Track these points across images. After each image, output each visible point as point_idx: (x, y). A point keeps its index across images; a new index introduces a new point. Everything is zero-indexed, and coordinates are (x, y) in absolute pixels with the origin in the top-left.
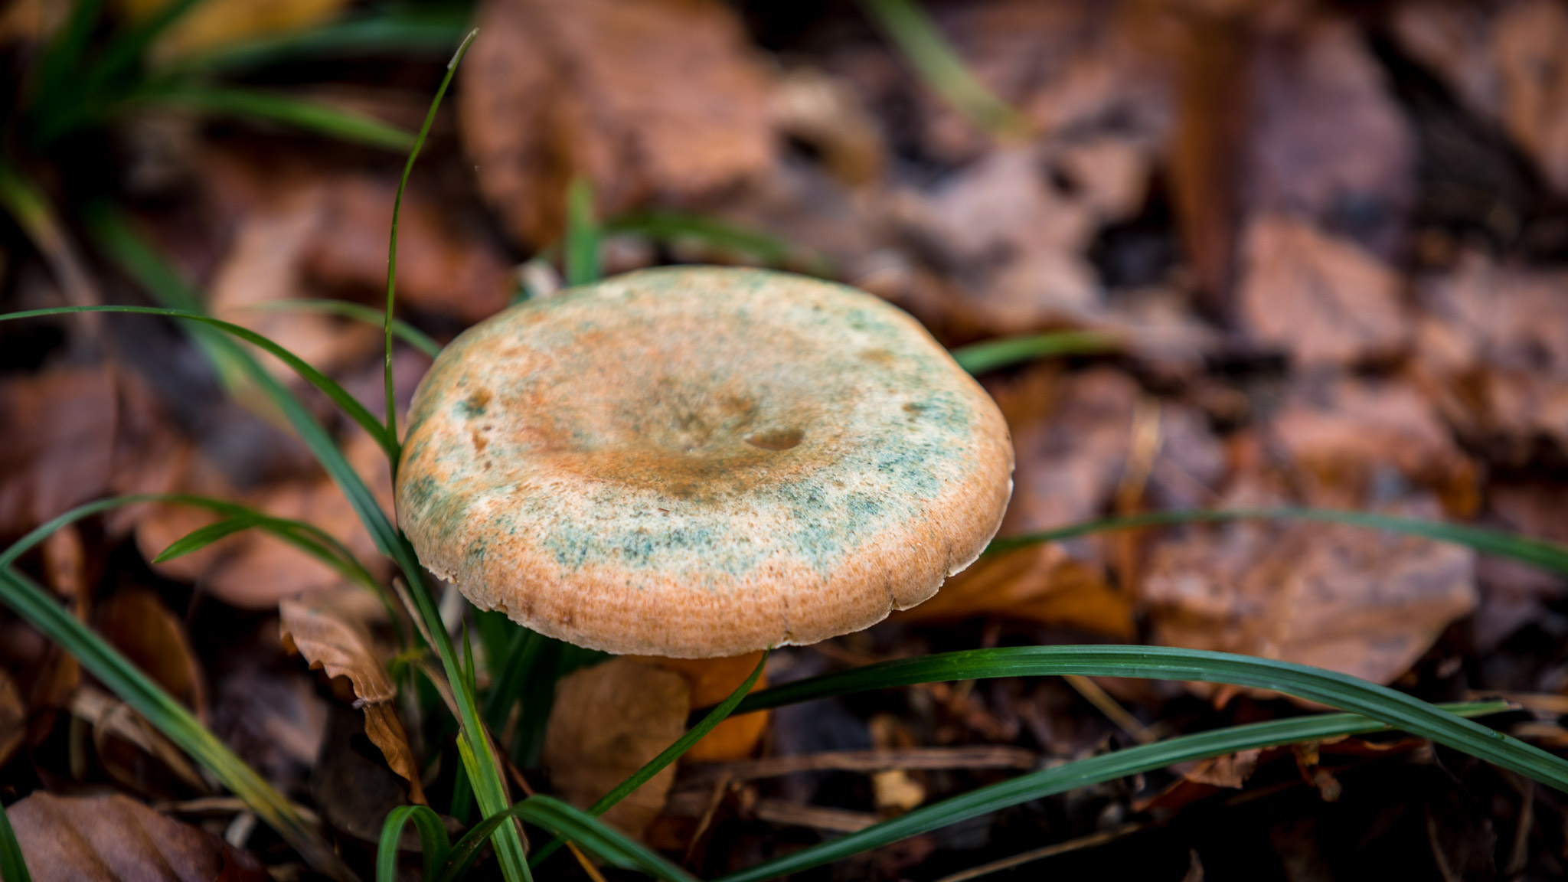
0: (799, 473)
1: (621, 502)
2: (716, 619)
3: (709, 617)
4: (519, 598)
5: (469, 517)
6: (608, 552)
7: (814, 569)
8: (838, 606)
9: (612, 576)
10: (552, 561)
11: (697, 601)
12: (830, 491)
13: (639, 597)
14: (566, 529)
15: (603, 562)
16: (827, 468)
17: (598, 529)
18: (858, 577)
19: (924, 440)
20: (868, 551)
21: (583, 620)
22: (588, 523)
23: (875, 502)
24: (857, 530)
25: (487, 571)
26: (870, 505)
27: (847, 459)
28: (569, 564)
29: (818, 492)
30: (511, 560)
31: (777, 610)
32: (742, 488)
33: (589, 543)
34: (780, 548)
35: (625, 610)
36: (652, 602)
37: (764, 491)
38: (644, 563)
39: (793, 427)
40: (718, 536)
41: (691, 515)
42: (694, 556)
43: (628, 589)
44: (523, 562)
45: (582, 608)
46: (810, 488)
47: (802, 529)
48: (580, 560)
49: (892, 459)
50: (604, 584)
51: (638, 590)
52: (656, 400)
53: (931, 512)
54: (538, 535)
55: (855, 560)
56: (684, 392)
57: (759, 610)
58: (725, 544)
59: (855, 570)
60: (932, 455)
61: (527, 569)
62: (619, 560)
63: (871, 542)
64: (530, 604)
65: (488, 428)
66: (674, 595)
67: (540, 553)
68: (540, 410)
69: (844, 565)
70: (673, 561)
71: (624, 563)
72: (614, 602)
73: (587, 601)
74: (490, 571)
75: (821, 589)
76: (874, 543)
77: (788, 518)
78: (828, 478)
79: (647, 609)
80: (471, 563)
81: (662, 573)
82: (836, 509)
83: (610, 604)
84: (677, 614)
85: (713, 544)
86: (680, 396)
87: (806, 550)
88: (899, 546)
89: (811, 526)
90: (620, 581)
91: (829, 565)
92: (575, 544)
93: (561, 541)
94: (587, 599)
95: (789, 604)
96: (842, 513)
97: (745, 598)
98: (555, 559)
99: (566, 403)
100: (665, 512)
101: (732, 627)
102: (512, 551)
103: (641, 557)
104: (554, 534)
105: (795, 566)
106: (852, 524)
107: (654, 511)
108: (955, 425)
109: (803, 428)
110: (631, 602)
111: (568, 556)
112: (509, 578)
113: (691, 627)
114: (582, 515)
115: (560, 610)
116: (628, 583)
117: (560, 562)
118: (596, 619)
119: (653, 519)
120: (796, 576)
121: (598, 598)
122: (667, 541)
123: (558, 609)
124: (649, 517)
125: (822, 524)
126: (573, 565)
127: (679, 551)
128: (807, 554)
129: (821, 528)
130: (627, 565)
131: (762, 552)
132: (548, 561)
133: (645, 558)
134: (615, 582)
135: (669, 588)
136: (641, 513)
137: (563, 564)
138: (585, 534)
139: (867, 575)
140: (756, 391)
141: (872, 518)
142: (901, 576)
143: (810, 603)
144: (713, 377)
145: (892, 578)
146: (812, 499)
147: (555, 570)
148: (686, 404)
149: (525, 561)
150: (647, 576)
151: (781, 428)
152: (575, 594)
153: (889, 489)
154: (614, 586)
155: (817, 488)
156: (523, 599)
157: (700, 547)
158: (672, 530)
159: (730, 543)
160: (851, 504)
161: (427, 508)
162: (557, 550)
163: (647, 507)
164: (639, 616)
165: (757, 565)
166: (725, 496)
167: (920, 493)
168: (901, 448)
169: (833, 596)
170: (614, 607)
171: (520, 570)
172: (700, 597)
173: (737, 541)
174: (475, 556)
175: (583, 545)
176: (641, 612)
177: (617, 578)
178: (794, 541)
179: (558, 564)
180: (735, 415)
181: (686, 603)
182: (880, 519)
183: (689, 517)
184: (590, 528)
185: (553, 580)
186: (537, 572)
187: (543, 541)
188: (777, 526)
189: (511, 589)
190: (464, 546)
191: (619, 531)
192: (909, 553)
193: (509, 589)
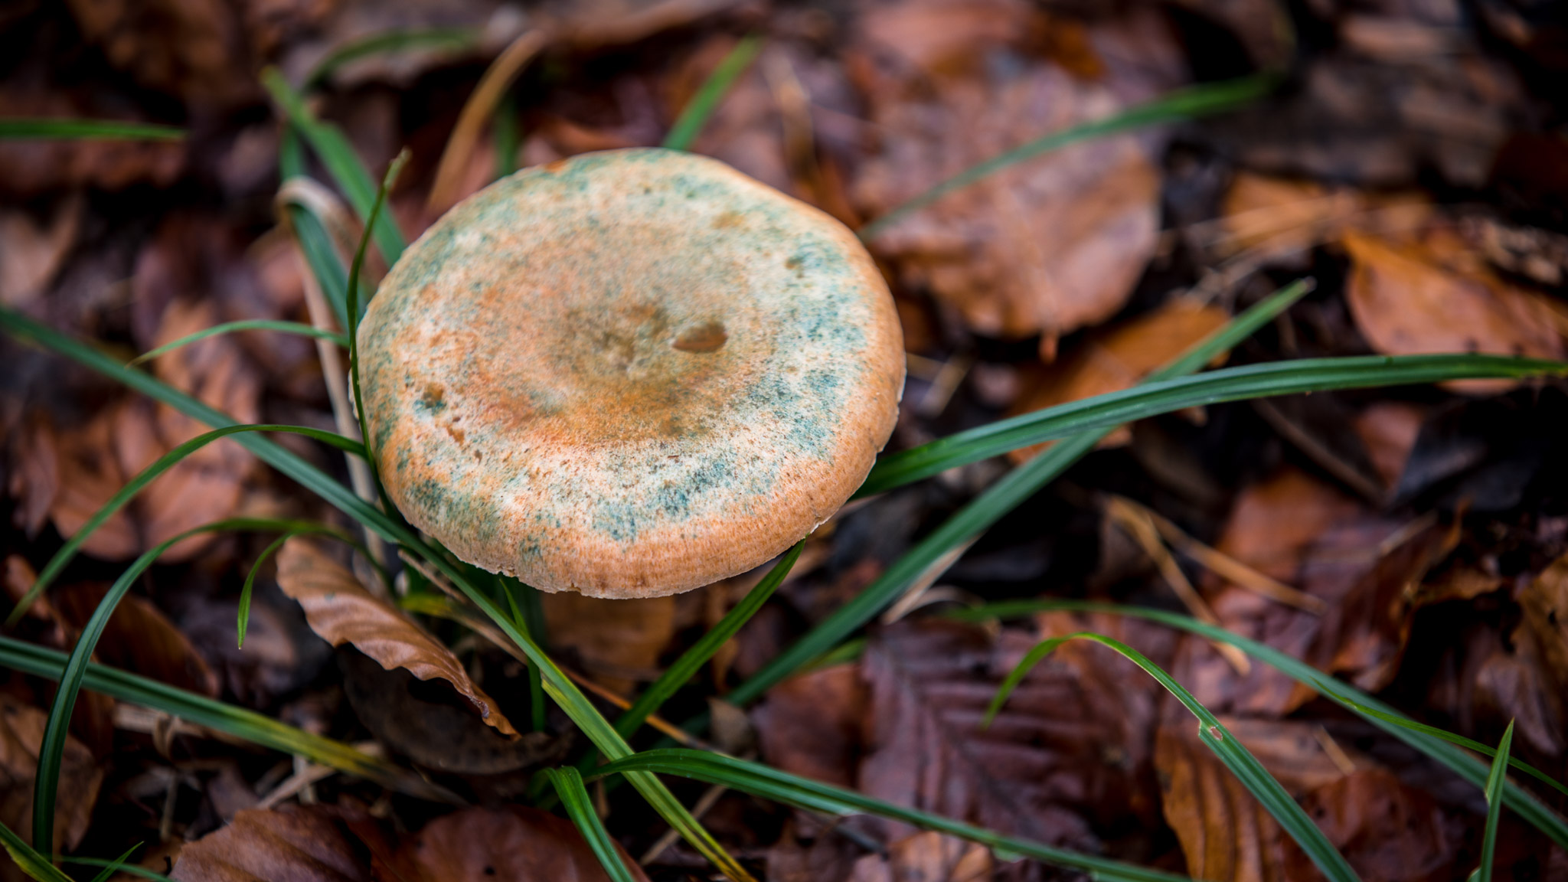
0: (753, 372)
1: (633, 462)
2: (764, 536)
3: (759, 537)
4: (591, 579)
5: (504, 518)
6: (653, 516)
7: (820, 459)
8: (847, 479)
9: (667, 536)
10: (609, 541)
11: (744, 529)
12: (789, 380)
13: (697, 545)
14: (605, 508)
15: (654, 527)
16: (772, 357)
17: (632, 497)
18: (852, 447)
19: (824, 292)
20: (849, 422)
21: (655, 579)
22: (620, 494)
23: (828, 374)
24: (831, 407)
25: (549, 564)
26: (827, 378)
27: (779, 340)
28: (625, 539)
29: (781, 385)
30: (570, 550)
31: (806, 506)
32: (715, 405)
33: (633, 513)
34: (786, 454)
35: (689, 559)
36: (709, 545)
37: (737, 402)
38: (687, 514)
39: (708, 320)
40: (732, 465)
41: (697, 452)
42: (724, 491)
43: (685, 542)
44: (583, 550)
45: (652, 571)
46: (773, 384)
47: (793, 428)
48: (633, 531)
49: (813, 326)
50: (663, 545)
51: (694, 540)
52: (571, 333)
53: (870, 360)
54: (585, 521)
55: (844, 435)
56: (591, 317)
57: (794, 513)
58: (743, 469)
59: (848, 443)
60: (839, 305)
61: (590, 555)
62: (666, 520)
63: (847, 413)
64: (602, 581)
65: (457, 419)
66: (725, 532)
67: (595, 537)
68: (492, 386)
69: (839, 444)
70: (710, 502)
71: (671, 521)
72: (677, 557)
73: (654, 563)
74: (552, 563)
75: (831, 473)
76: (850, 413)
77: (776, 422)
78: (780, 368)
79: (707, 552)
80: (529, 560)
81: (707, 517)
82: (804, 395)
83: (674, 559)
84: (732, 545)
85: (733, 472)
86: (589, 321)
87: (806, 446)
88: (866, 404)
89: (796, 421)
90: (675, 537)
91: (828, 450)
92: (621, 518)
93: (608, 520)
94: (653, 561)
95: (814, 497)
96: (811, 397)
97: (781, 509)
98: (611, 539)
99: (510, 372)
100: (675, 458)
101: (778, 535)
102: (567, 543)
103: (682, 510)
104: (598, 515)
105: (805, 463)
106: (825, 404)
107: (665, 460)
108: (836, 266)
109: (717, 320)
110: (691, 551)
111: (620, 532)
112: (575, 566)
113: (746, 550)
114: (611, 489)
115: (632, 578)
116: (683, 536)
117: (616, 539)
118: (666, 574)
119: (670, 469)
120: (810, 472)
121: (662, 557)
122: (694, 486)
123: (630, 577)
124: (665, 468)
125: (804, 415)
126: (629, 538)
127: (710, 492)
128: (808, 449)
129: (804, 419)
130: (675, 521)
131: (774, 464)
132: (605, 543)
133: (685, 509)
134: (672, 539)
135: (718, 527)
136: (656, 467)
137: (620, 541)
138: (624, 507)
139: (857, 443)
140: (652, 295)
141: (837, 390)
142: (877, 427)
143: (828, 488)
144: (608, 293)
145: (872, 433)
146: (781, 394)
147: (615, 548)
148: (597, 326)
149: (585, 548)
150: (697, 525)
151: (697, 325)
152: (642, 561)
153: (830, 355)
154: (672, 543)
155: (777, 381)
156: (595, 579)
157: (724, 481)
158: (693, 475)
159: (746, 466)
160: (813, 385)
161: (443, 510)
162: (609, 530)
163: (657, 459)
164: (701, 559)
165: (777, 478)
166: (709, 421)
167: (854, 348)
168: (813, 310)
169: (842, 473)
170: (679, 560)
171: (583, 557)
172: (745, 524)
173: (750, 462)
174: (531, 553)
175: (629, 517)
176: (702, 555)
177: (672, 536)
178: (791, 441)
179: (615, 542)
180: (645, 323)
181: (736, 534)
182: (842, 389)
183: (698, 455)
184: (625, 499)
185: (618, 557)
186: (600, 555)
187: (591, 527)
188: (772, 433)
189: (581, 574)
190: (513, 545)
191: (650, 493)
192: (874, 406)
193: (578, 574)
